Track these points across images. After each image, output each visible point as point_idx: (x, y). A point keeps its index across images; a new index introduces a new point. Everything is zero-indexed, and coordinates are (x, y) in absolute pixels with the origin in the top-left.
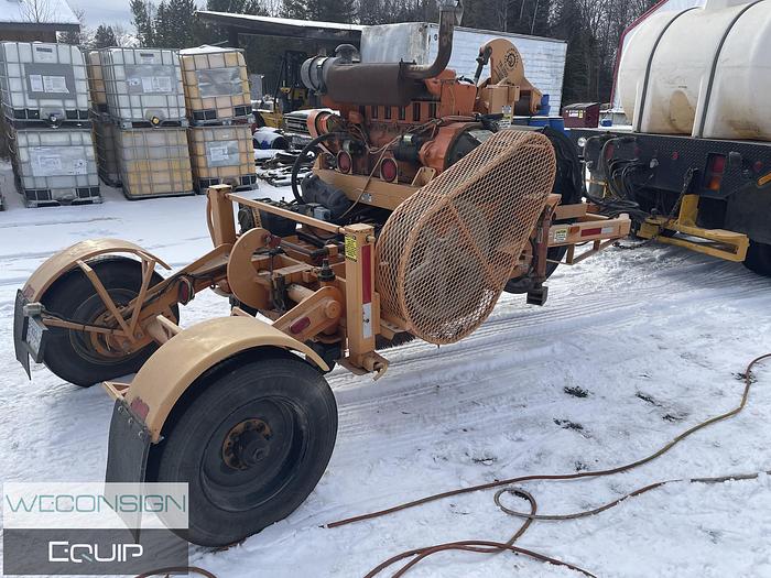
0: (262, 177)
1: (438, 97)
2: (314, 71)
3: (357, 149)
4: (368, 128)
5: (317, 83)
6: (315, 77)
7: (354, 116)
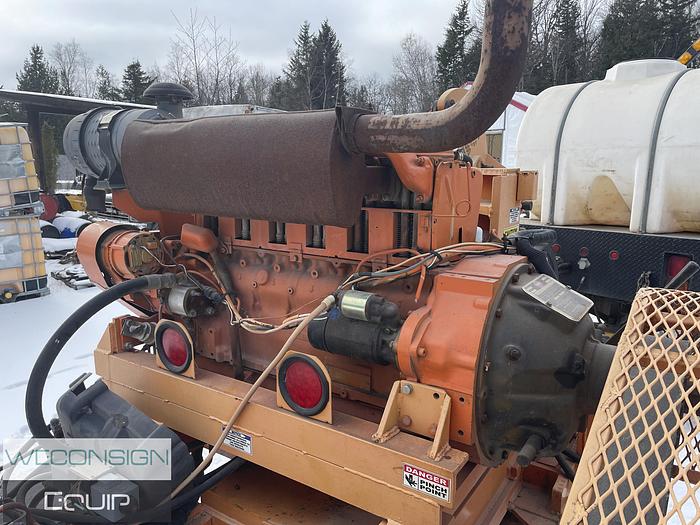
0: (57, 277)
1: (426, 199)
2: (93, 138)
3: (203, 307)
4: (228, 260)
5: (100, 163)
6: (94, 150)
7: (193, 236)
